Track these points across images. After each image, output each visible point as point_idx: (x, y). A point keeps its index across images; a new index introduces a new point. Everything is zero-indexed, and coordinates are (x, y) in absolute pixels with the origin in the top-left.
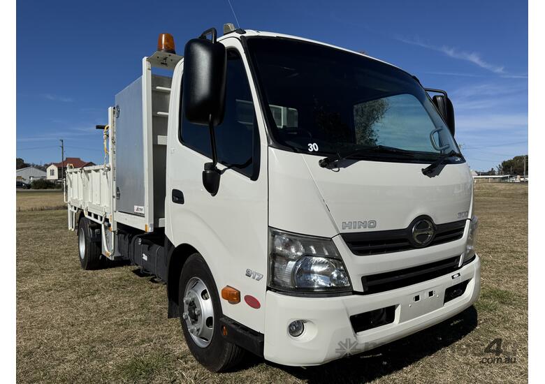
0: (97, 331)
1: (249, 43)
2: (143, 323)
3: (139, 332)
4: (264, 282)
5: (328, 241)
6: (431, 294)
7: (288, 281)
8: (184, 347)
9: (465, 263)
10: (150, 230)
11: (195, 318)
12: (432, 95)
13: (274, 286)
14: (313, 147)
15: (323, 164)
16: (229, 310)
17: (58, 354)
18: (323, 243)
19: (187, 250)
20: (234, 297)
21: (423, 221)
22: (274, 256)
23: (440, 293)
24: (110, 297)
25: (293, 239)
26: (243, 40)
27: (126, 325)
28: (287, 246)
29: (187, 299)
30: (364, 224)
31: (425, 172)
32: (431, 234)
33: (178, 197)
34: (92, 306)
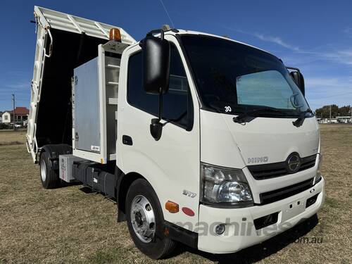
0: (67, 233)
1: (182, 39)
2: (97, 226)
3: (96, 233)
4: (197, 199)
5: (239, 171)
6: (299, 203)
7: (215, 198)
8: (130, 242)
9: (317, 182)
10: (104, 162)
11: (141, 223)
12: (290, 71)
13: (204, 201)
14: (228, 109)
15: (236, 120)
16: (169, 217)
17: (42, 250)
18: (236, 173)
19: (135, 176)
20: (173, 208)
21: (294, 156)
22: (204, 181)
23: (304, 202)
24: (68, 208)
25: (217, 169)
26: (177, 37)
27: (86, 228)
28: (213, 175)
29: (134, 209)
30: (261, 159)
31: (295, 124)
32: (298, 164)
33: (128, 141)
34: (58, 215)
